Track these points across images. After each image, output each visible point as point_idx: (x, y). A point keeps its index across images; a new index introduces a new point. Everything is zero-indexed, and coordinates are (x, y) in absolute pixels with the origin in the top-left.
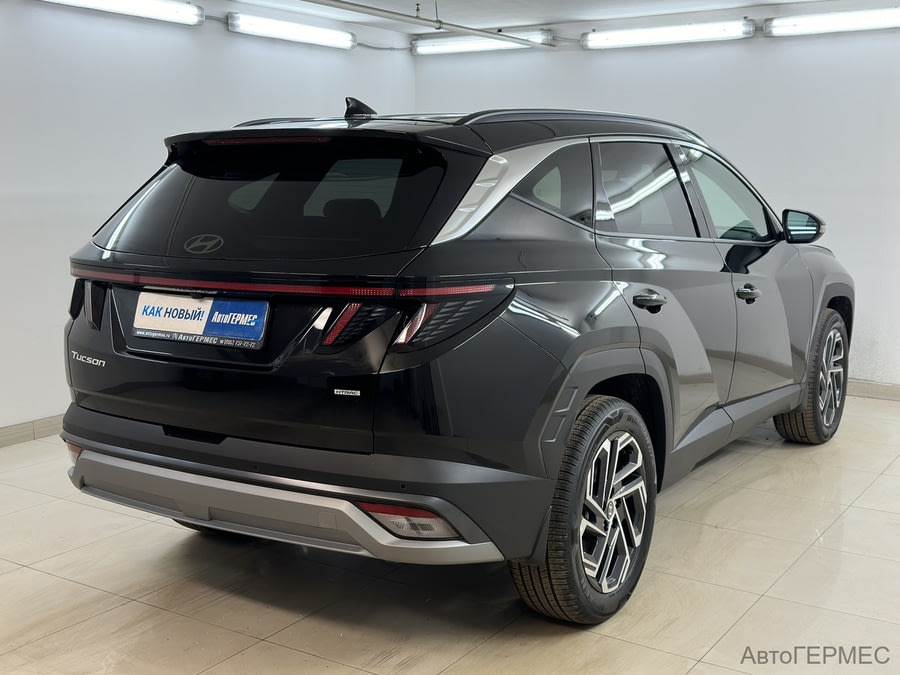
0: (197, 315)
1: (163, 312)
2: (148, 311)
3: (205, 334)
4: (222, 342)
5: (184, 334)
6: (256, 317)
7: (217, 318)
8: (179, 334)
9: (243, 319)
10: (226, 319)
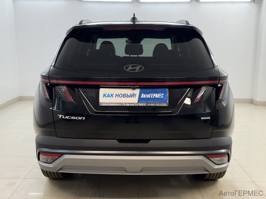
0: (133, 96)
1: (114, 96)
2: (106, 96)
3: (138, 102)
4: (149, 105)
5: (128, 103)
6: (163, 94)
7: (143, 96)
8: (126, 103)
9: (157, 96)
10: (148, 96)
